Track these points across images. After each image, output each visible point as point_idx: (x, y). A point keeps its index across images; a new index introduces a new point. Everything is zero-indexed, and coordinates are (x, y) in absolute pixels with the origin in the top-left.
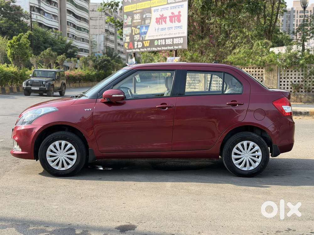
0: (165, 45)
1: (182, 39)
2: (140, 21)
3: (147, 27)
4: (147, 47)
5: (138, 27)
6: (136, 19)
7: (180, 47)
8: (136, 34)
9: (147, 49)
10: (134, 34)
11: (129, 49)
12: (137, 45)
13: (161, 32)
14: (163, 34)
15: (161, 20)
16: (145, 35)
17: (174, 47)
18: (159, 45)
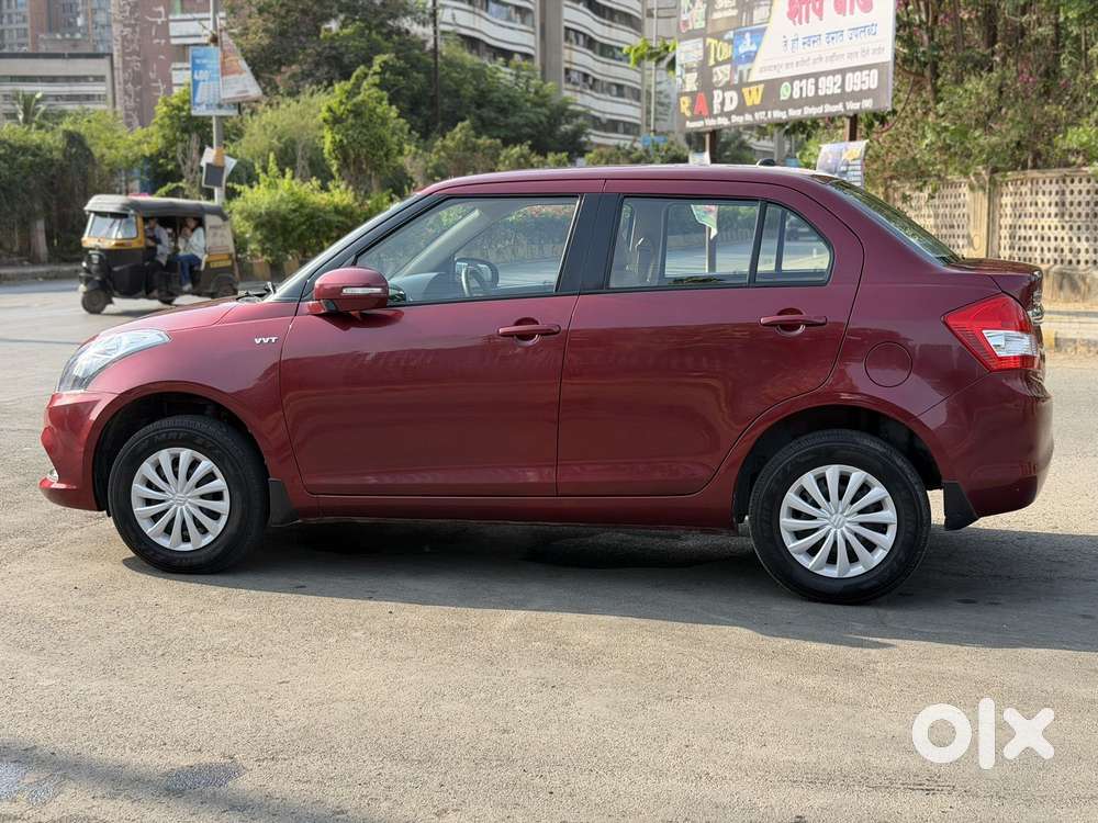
0: (818, 100)
1: (875, 72)
2: (734, 13)
3: (759, 34)
4: (753, 109)
5: (727, 37)
6: (721, 6)
7: (868, 104)
8: (718, 64)
9: (753, 116)
10: (712, 62)
11: (693, 119)
12: (723, 104)
13: (803, 52)
14: (809, 59)
15: (804, 7)
16: (748, 66)
17: (845, 107)
18: (795, 100)
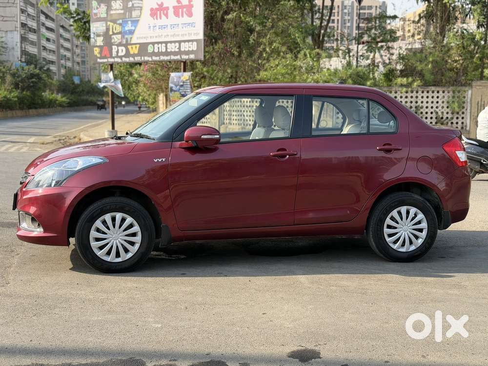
0: (167, 53)
1: (195, 43)
2: (122, 12)
3: (135, 22)
4: (134, 56)
5: (118, 22)
6: (115, 8)
7: (192, 57)
8: (114, 34)
9: (134, 59)
10: (111, 33)
11: (100, 58)
12: (118, 52)
13: (158, 32)
14: (162, 35)
15: (158, 12)
16: (130, 36)
17: (181, 57)
18: (155, 52)
